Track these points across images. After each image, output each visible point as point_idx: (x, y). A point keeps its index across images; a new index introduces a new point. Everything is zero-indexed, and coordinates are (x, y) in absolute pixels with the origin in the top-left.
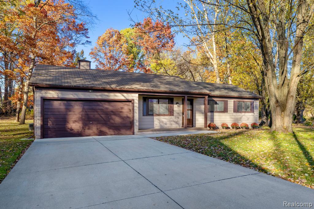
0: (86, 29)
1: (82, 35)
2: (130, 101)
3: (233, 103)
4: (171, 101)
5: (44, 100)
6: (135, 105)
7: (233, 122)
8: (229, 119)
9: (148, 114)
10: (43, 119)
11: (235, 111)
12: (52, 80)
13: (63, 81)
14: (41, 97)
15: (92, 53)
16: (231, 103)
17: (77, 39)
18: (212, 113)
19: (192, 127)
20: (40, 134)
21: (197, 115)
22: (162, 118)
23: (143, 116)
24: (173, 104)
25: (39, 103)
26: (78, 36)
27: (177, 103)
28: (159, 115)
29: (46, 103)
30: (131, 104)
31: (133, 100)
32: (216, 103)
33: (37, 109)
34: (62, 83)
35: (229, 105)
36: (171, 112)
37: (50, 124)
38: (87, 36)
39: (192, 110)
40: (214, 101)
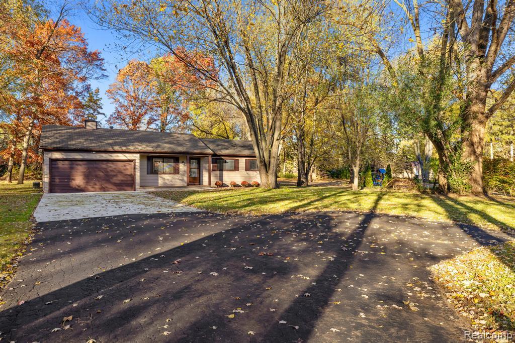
0: (100, 60)
1: (95, 67)
2: (132, 161)
3: (244, 161)
4: (177, 160)
5: (53, 161)
6: (137, 164)
7: (243, 181)
8: (239, 178)
9: (152, 173)
10: (51, 177)
11: (247, 170)
12: (59, 142)
13: (69, 143)
14: (50, 158)
15: (109, 92)
16: (242, 162)
17: (89, 72)
18: (221, 172)
19: (200, 184)
20: (48, 189)
21: (204, 173)
22: (167, 177)
23: (147, 174)
24: (179, 163)
25: (48, 163)
26: (91, 67)
27: (183, 162)
28: (164, 173)
29: (54, 163)
30: (132, 163)
31: (135, 160)
32: (226, 162)
33: (46, 168)
34: (68, 145)
35: (240, 164)
36: (176, 171)
37: (57, 180)
38: (103, 68)
39: (199, 168)
40: (223, 159)
